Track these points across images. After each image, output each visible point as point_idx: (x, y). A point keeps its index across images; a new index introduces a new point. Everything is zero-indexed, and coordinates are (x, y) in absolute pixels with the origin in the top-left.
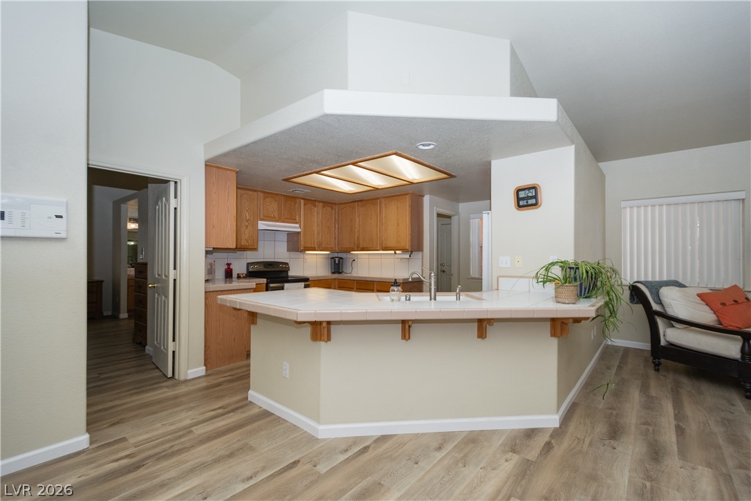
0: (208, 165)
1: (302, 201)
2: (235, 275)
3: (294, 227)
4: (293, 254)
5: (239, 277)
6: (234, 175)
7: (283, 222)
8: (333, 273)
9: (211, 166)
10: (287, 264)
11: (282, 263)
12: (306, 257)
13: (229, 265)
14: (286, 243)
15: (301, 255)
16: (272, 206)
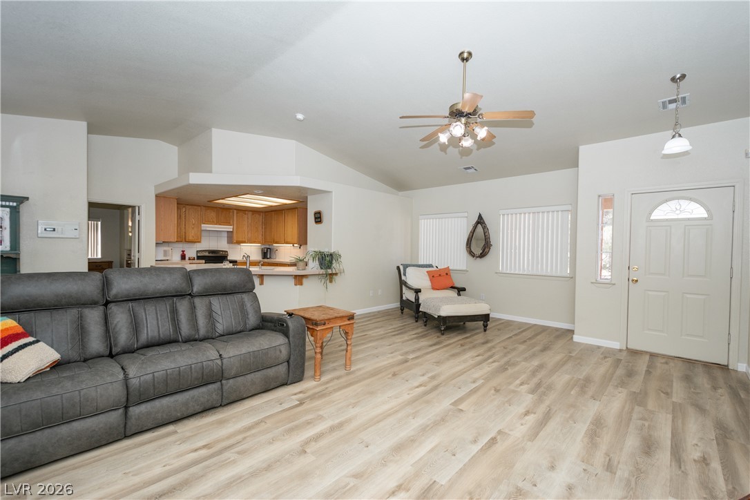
0: (157, 196)
1: (235, 211)
2: (187, 258)
3: (230, 228)
4: (231, 245)
5: (189, 259)
6: (176, 201)
7: (220, 225)
8: (263, 258)
9: (160, 198)
10: (227, 252)
11: (222, 251)
12: (242, 247)
13: (183, 251)
14: (226, 238)
15: (239, 246)
16: (212, 214)
